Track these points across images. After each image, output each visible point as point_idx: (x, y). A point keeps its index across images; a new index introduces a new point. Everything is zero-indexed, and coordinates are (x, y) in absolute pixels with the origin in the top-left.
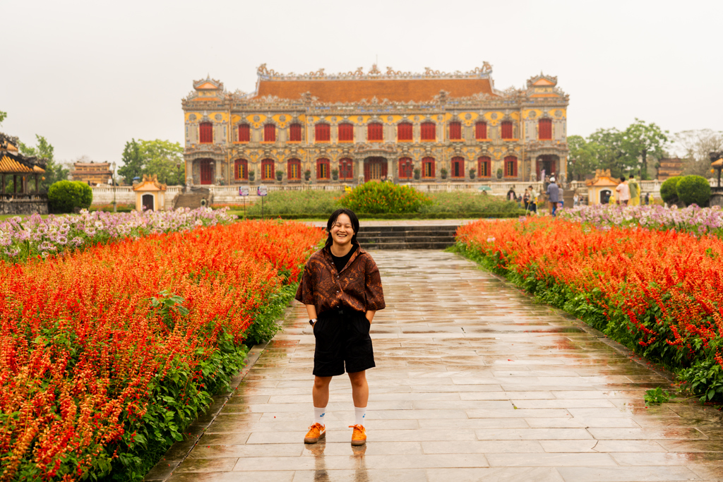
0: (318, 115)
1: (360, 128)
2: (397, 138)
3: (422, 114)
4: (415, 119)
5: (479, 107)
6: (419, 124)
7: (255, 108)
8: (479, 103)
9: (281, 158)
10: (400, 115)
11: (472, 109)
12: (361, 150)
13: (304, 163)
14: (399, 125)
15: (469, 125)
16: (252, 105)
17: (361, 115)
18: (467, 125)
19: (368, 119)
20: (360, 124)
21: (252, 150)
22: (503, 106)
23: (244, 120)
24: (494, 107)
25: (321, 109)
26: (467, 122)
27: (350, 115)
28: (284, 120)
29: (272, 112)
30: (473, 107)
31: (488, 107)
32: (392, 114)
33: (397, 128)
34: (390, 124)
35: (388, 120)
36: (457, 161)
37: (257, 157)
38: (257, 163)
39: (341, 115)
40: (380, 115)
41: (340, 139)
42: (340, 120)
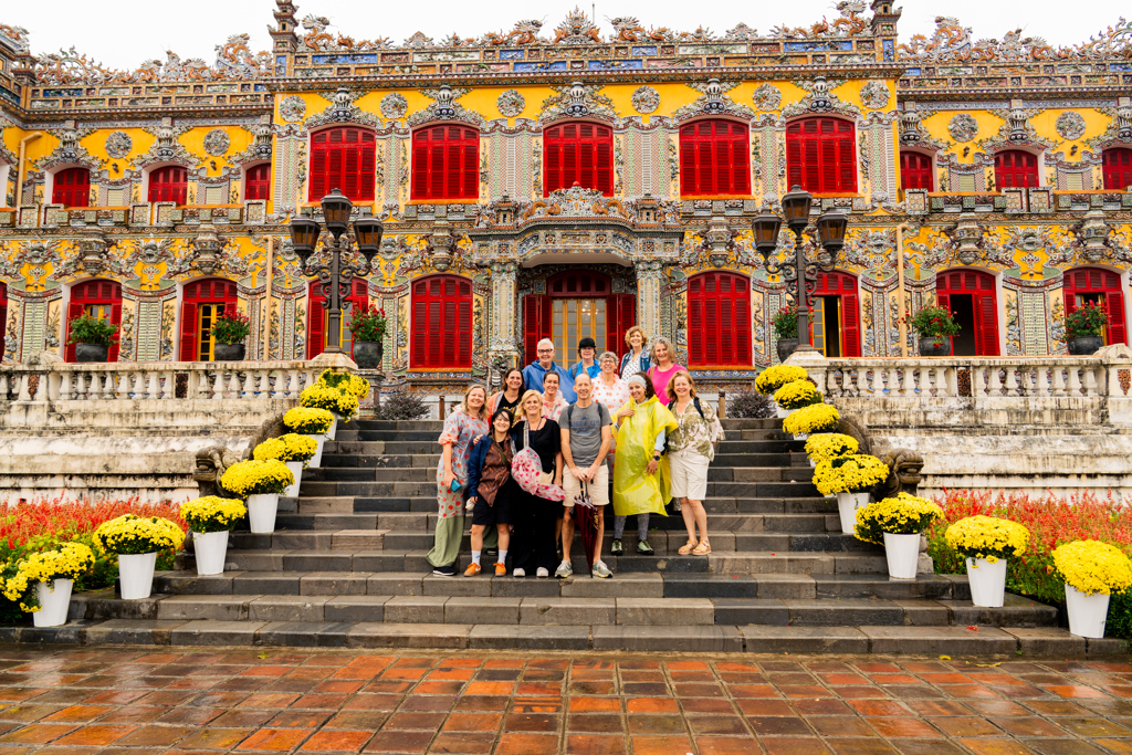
0: (325, 88)
1: (512, 142)
2: (675, 187)
3: (791, 77)
4: (760, 100)
5: (1009, 86)
6: (779, 119)
7: (113, 101)
8: (1007, 73)
9: (152, 275)
10: (687, 80)
11: (979, 98)
12: (506, 223)
13: (255, 294)
14: (686, 129)
15: (968, 161)
16: (99, 93)
17: (515, 83)
18: (959, 160)
19: (547, 104)
20: (512, 124)
21: (31, 243)
22: (1103, 83)
23: (69, 149)
24: (1068, 85)
25: (341, 62)
26: (958, 148)
27: (466, 85)
28: (223, 149)
29: (176, 116)
30: (983, 87)
31: (1045, 86)
32: (653, 80)
33: (675, 139)
34: (646, 122)
35: (638, 102)
36: (963, 287)
37: (51, 269)
38: (50, 295)
39: (426, 86)
40: (602, 82)
41: (419, 191)
42: (420, 105)
